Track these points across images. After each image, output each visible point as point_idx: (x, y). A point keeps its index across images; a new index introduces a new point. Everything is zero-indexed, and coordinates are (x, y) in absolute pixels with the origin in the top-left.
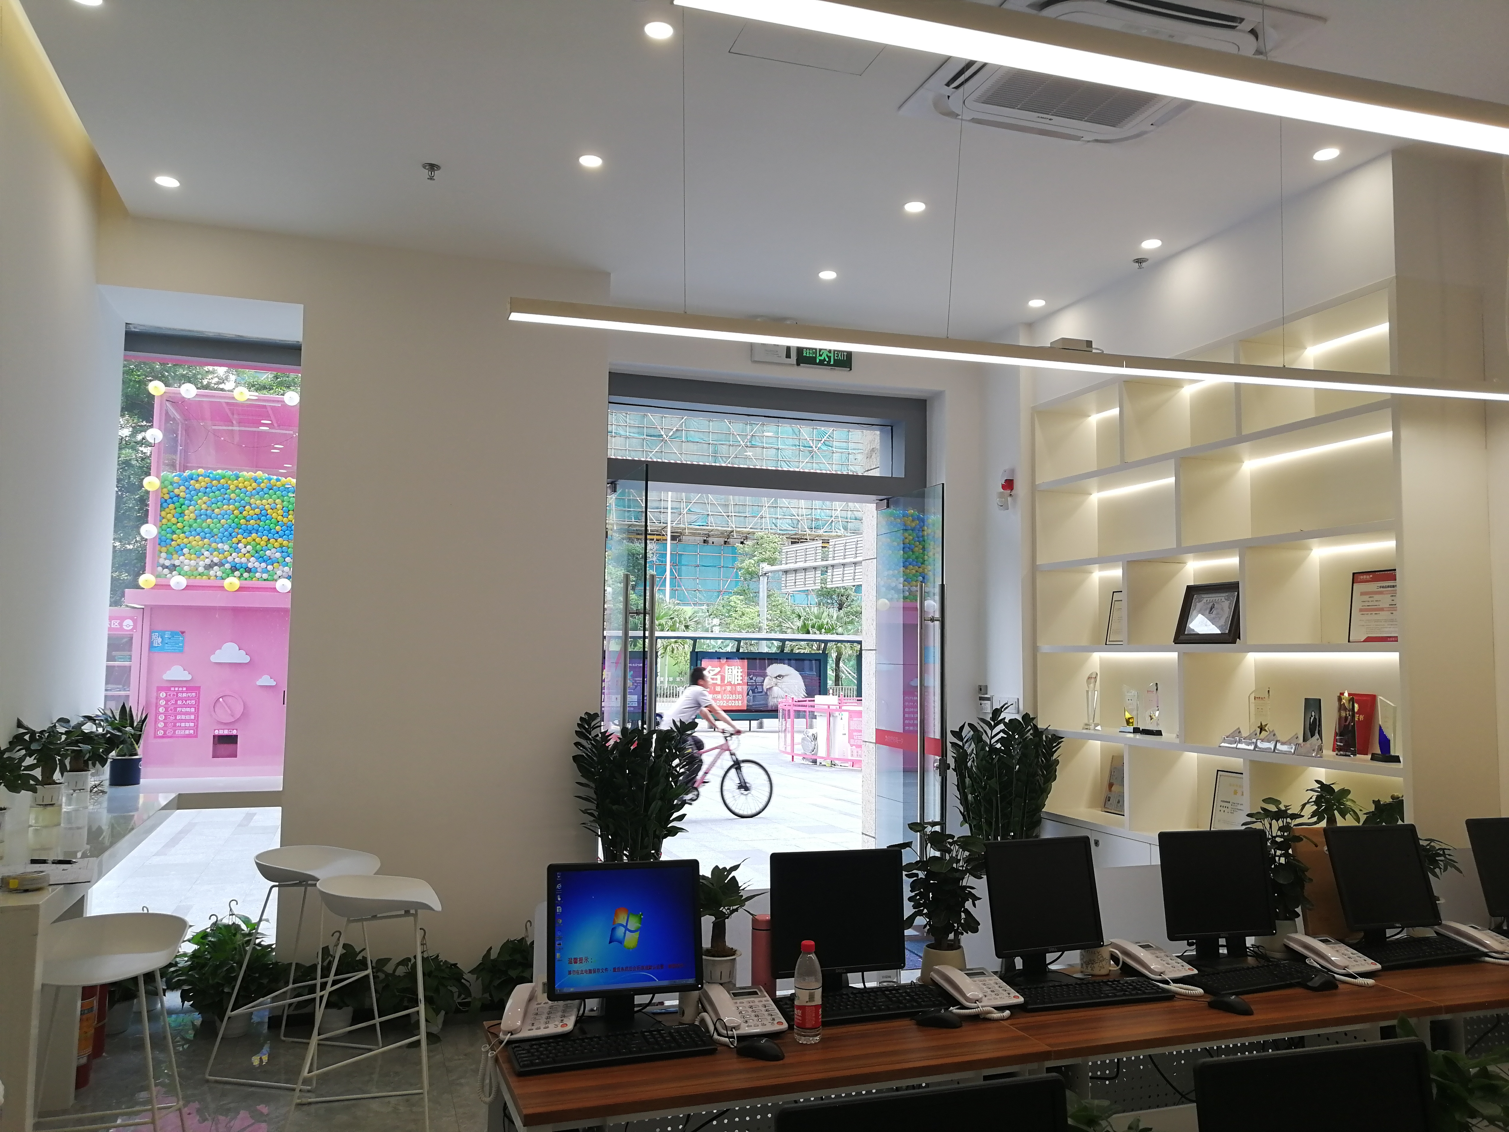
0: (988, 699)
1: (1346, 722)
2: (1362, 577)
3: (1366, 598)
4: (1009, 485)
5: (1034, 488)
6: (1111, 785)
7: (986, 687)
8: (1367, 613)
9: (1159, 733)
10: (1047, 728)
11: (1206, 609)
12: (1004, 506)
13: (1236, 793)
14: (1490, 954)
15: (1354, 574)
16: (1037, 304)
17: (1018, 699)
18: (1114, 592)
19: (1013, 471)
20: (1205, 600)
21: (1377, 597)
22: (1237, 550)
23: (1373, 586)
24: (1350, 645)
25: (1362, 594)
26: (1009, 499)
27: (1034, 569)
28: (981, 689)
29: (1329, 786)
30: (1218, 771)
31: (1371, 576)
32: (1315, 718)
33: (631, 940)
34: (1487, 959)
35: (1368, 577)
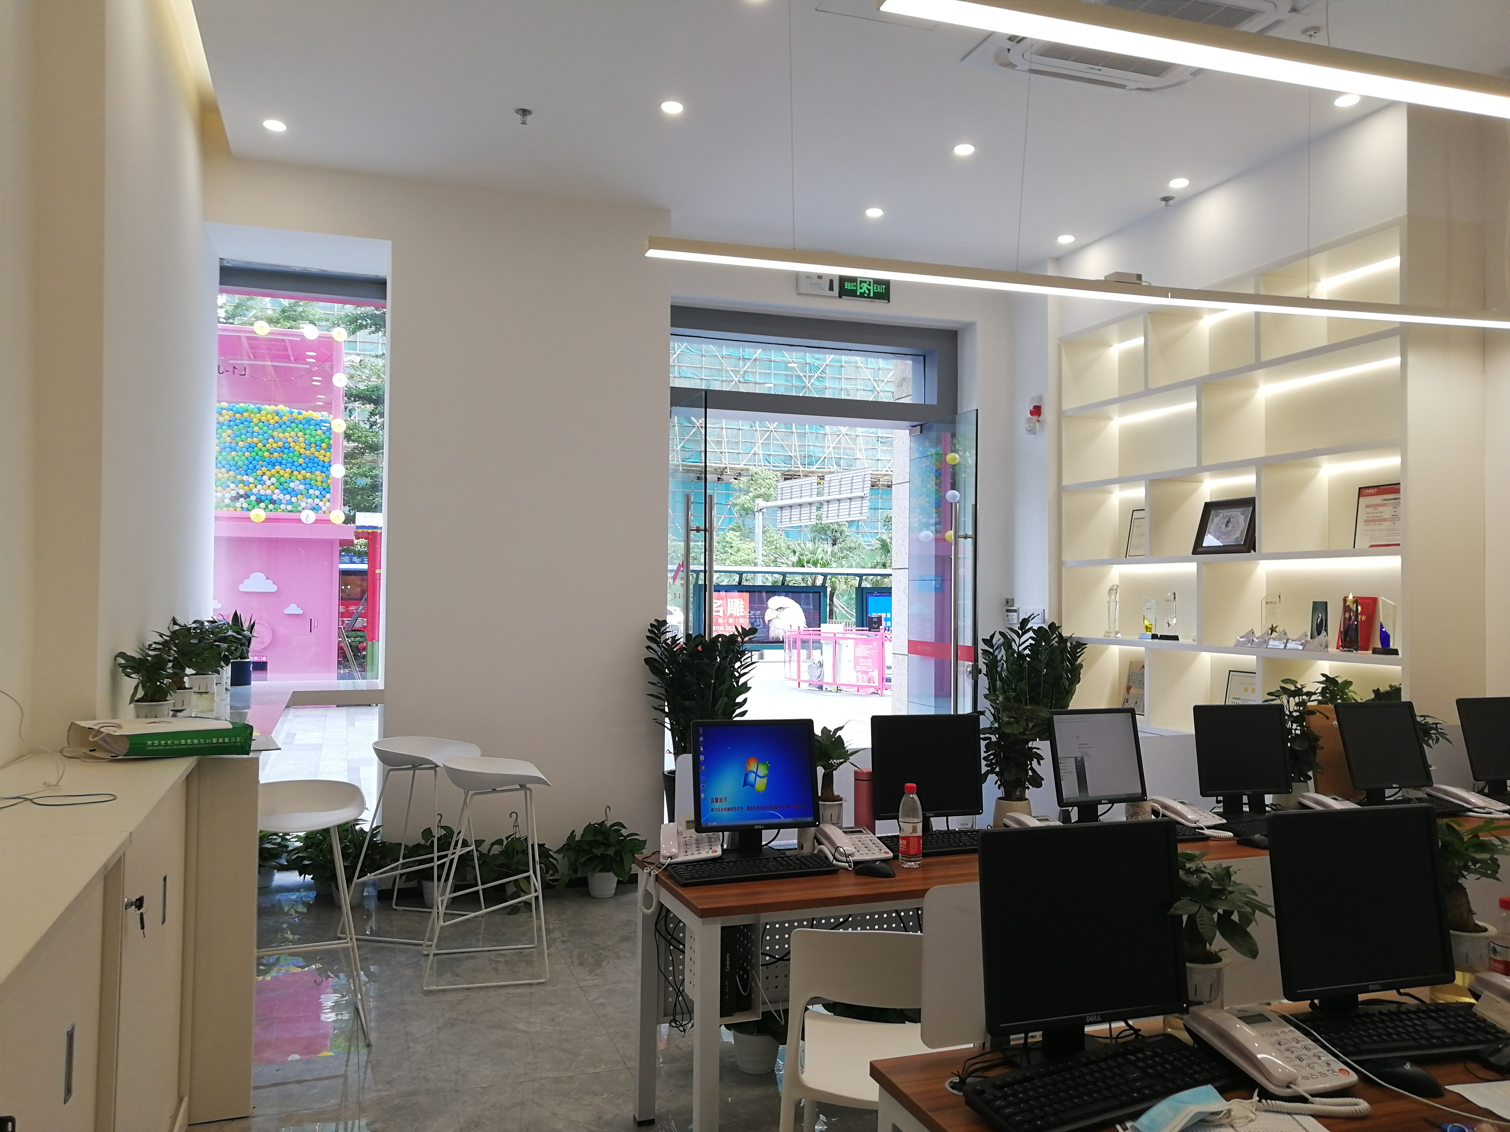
0: (1015, 611)
1: (1350, 621)
2: (1367, 491)
3: (1370, 510)
4: (1037, 411)
5: (1060, 414)
6: (1129, 688)
7: (1013, 600)
8: (1371, 523)
9: (1176, 638)
10: (1071, 636)
11: (1223, 523)
12: (1032, 431)
13: (1246, 690)
14: (1474, 809)
15: (1360, 488)
16: (1066, 240)
17: (1044, 610)
18: (1133, 511)
19: (1040, 398)
20: (1221, 515)
21: (1380, 509)
22: (1254, 468)
23: (1377, 499)
24: (1354, 551)
25: (1367, 506)
26: (1037, 424)
27: (1060, 489)
28: (1008, 602)
29: (1333, 678)
30: (1230, 671)
31: (1376, 490)
32: (1322, 619)
33: (761, 785)
34: (1471, 814)
35: (1373, 491)
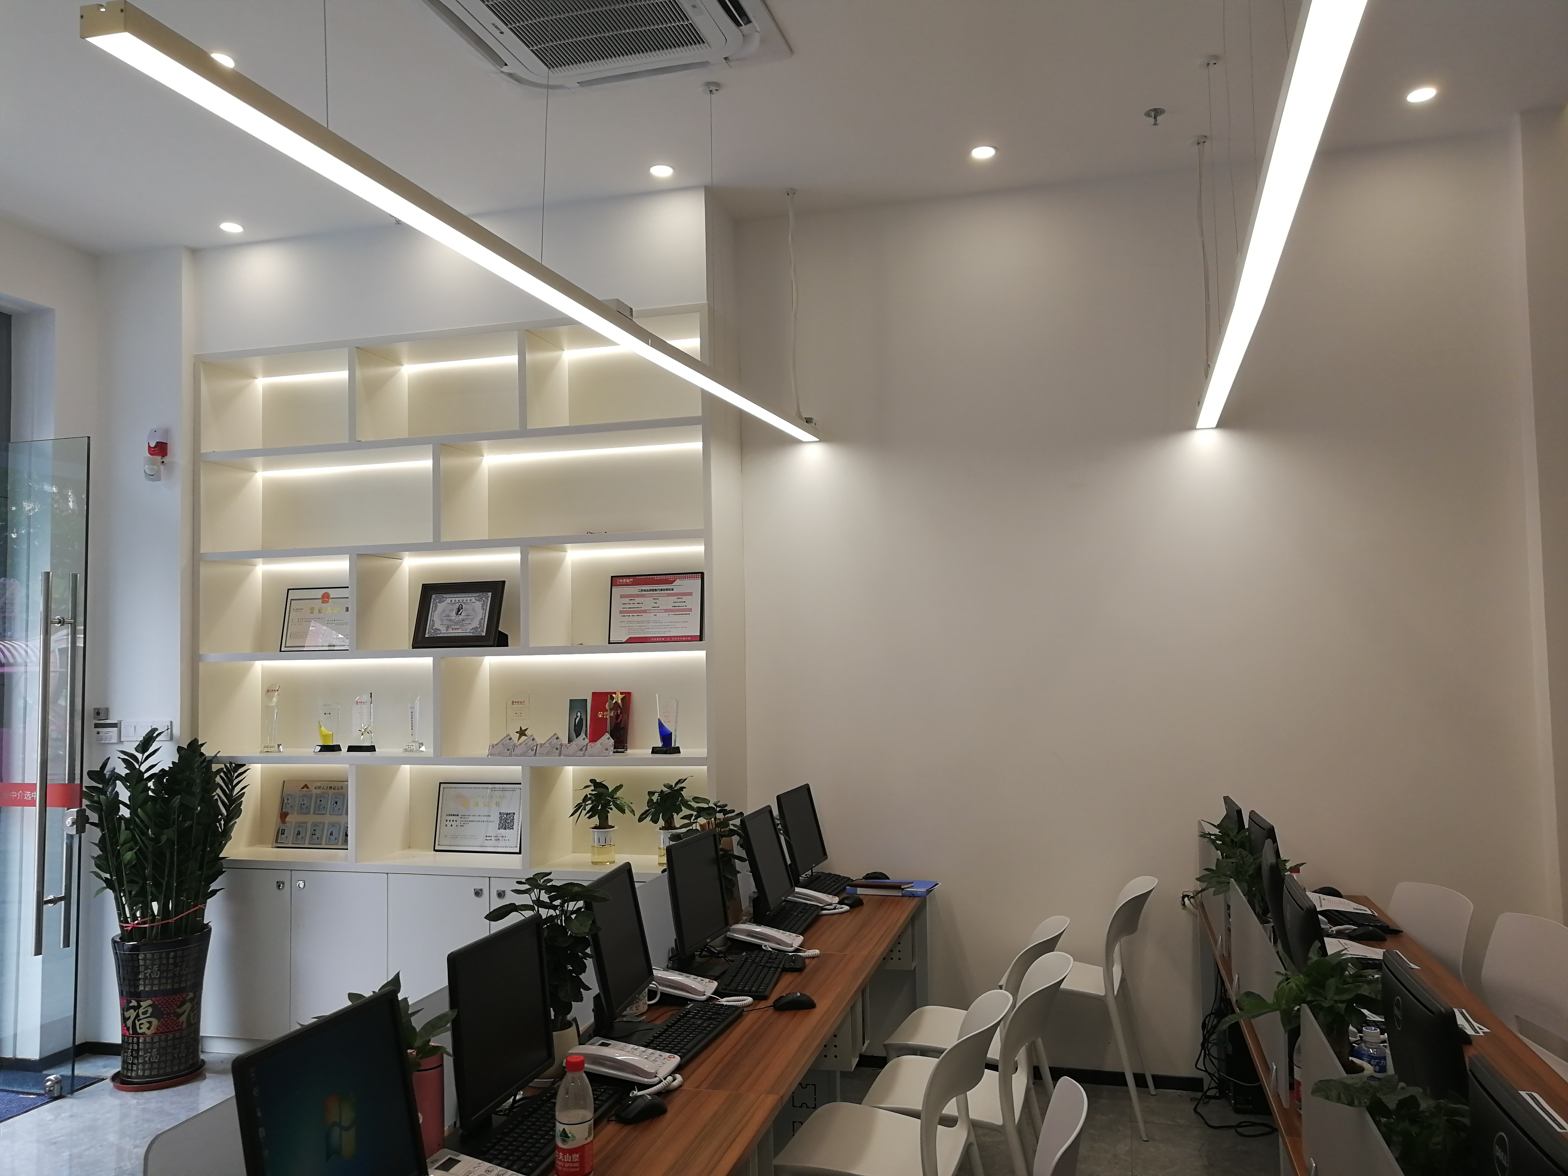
0: (114, 725)
1: (617, 720)
2: (621, 581)
3: (627, 600)
4: (160, 449)
5: (197, 459)
6: (283, 816)
7: (107, 710)
8: (629, 615)
9: (372, 749)
10: (216, 756)
11: (452, 610)
12: (153, 477)
13: (464, 804)
15: (612, 577)
18: (288, 590)
19: (167, 432)
20: (448, 600)
21: (638, 600)
22: (519, 548)
23: (634, 590)
24: (612, 645)
25: (622, 597)
26: (162, 467)
27: (196, 558)
28: (98, 714)
29: (601, 783)
30: (440, 783)
31: (632, 580)
32: (581, 719)
33: (347, 1142)
35: (628, 581)
